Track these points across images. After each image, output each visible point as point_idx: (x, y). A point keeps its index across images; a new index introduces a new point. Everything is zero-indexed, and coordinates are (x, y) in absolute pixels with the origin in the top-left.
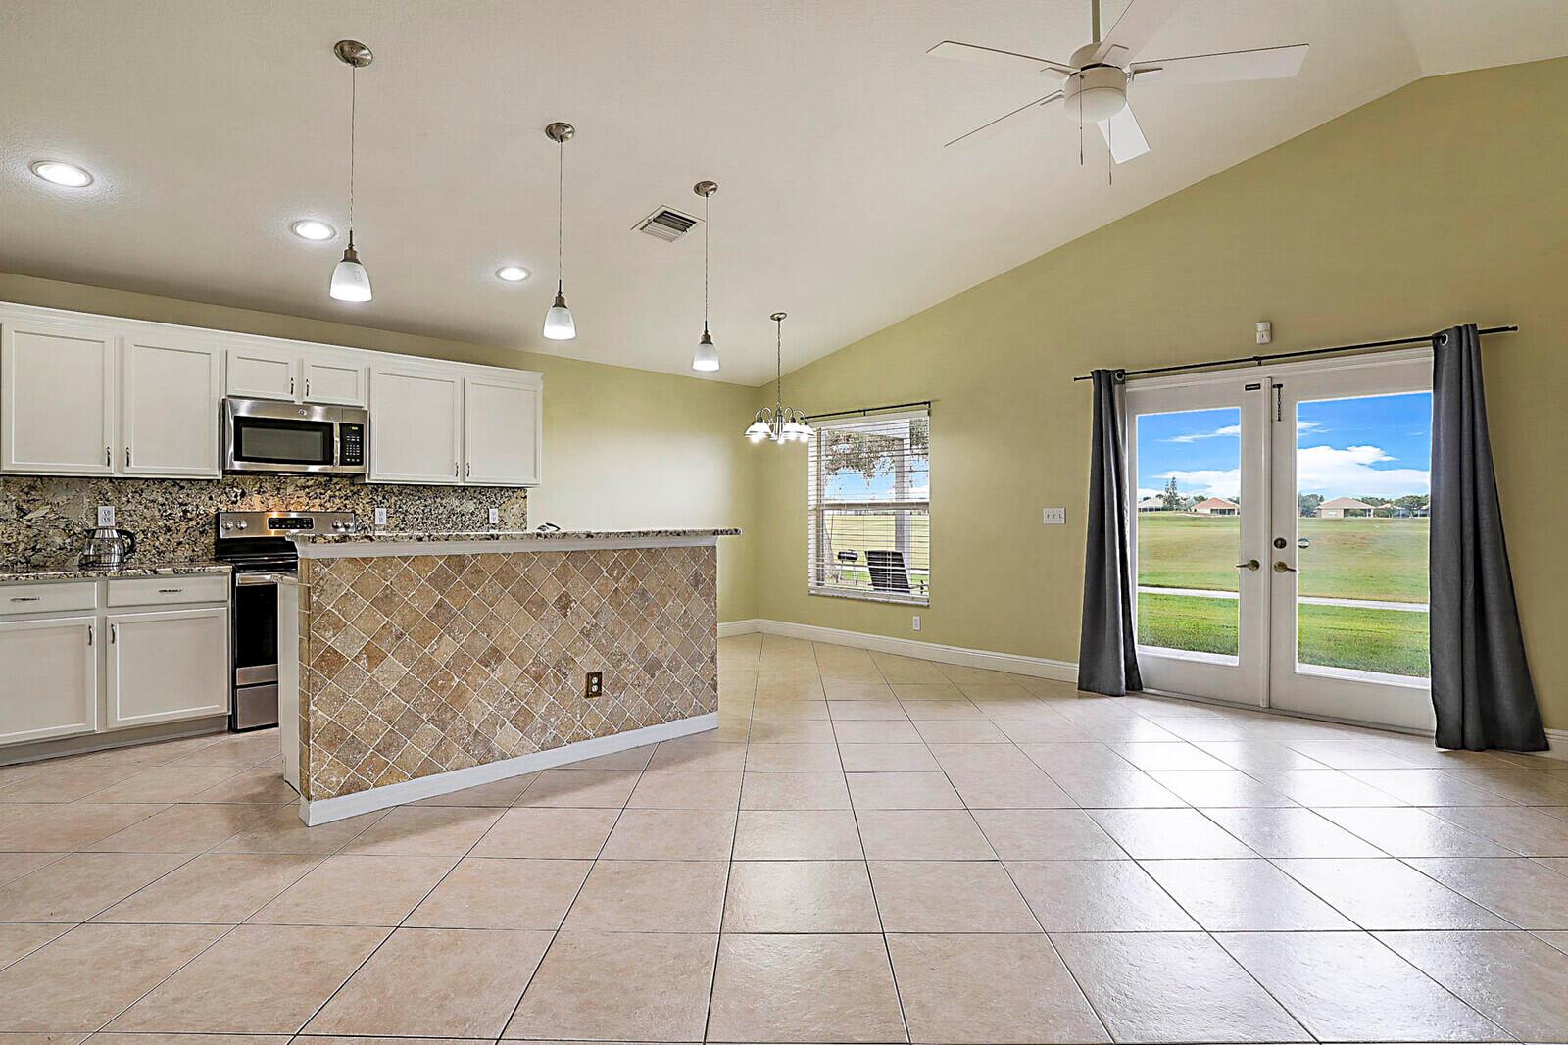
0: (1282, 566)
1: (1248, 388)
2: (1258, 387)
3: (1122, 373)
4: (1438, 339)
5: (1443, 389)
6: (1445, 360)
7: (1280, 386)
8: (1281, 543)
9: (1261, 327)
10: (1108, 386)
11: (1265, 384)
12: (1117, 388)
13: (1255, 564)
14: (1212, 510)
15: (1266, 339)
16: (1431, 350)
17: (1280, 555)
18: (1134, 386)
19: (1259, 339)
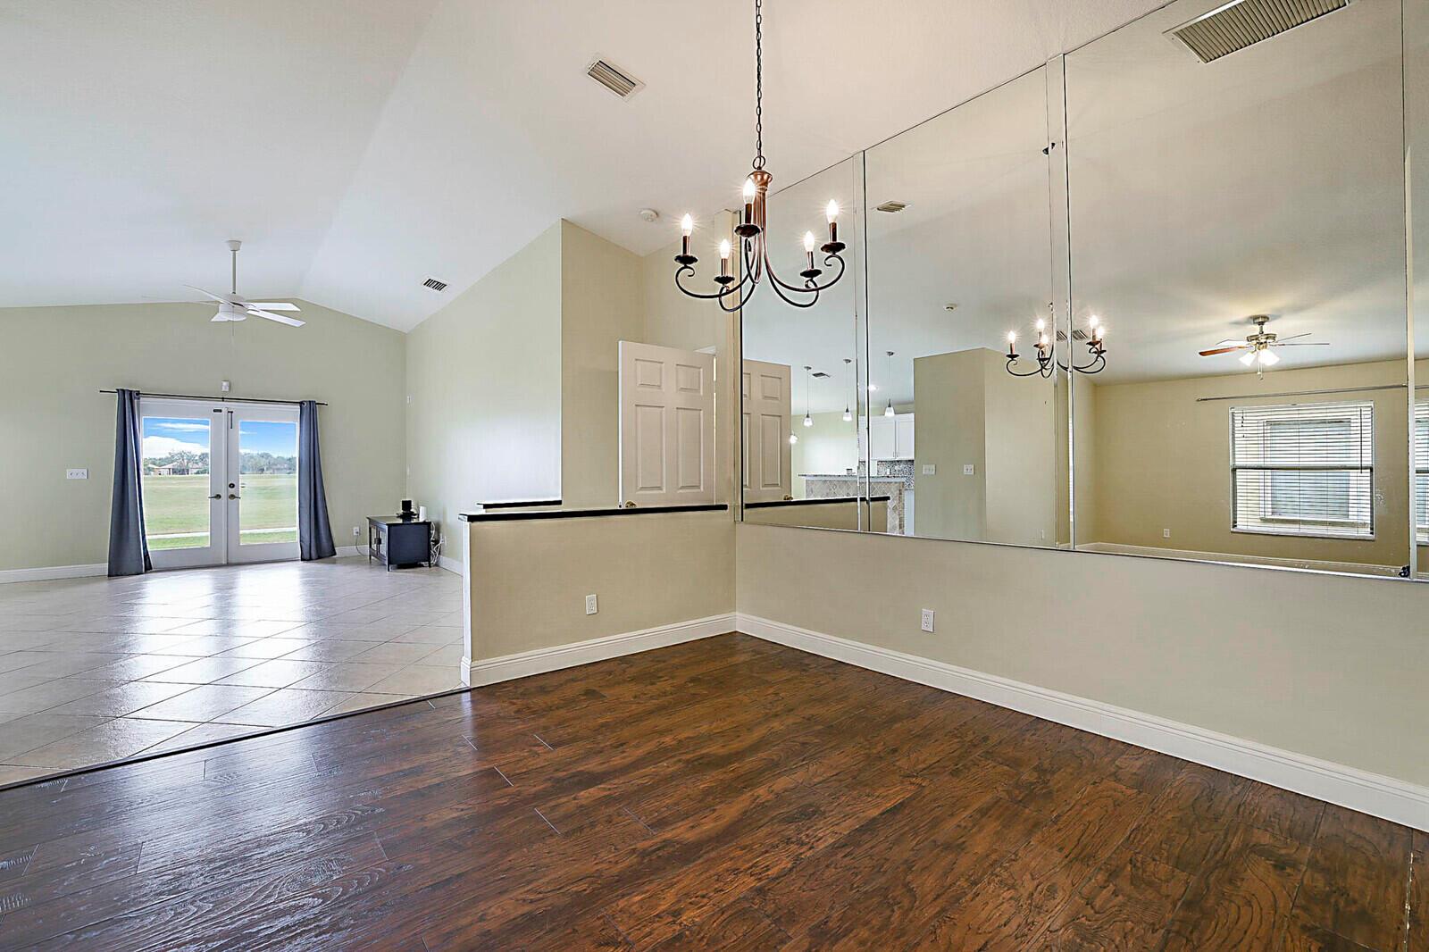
1: (214, 411)
2: (221, 411)
3: (138, 393)
4: (301, 403)
5: (304, 417)
6: (304, 414)
7: (232, 412)
8: (232, 486)
9: (225, 384)
10: (128, 401)
11: (224, 410)
12: (135, 400)
13: (218, 496)
15: (227, 390)
16: (299, 407)
17: (232, 491)
18: (145, 400)
19: (223, 389)
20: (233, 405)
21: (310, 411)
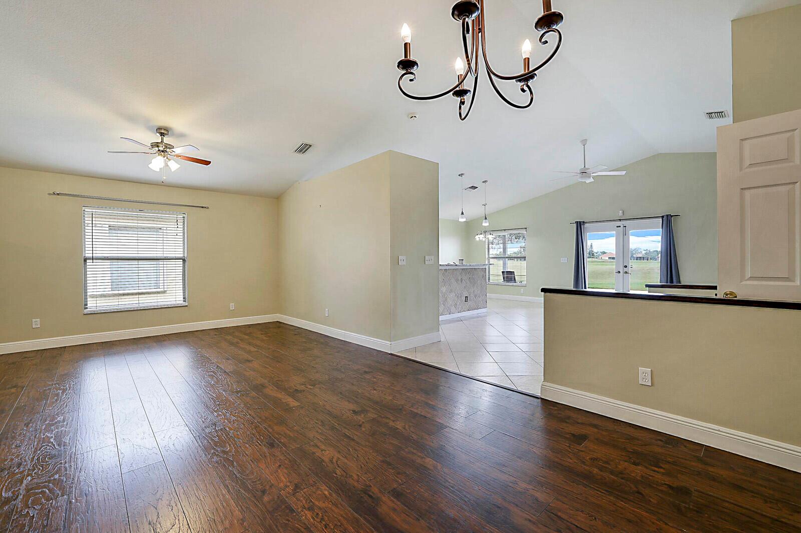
0: (626, 272)
1: (617, 227)
2: (620, 226)
3: (584, 222)
4: (663, 217)
6: (664, 223)
7: (625, 227)
8: (626, 267)
9: (620, 212)
10: (580, 225)
11: (622, 226)
12: (582, 226)
13: (619, 272)
14: (609, 258)
15: (622, 215)
16: (661, 219)
17: (626, 269)
18: (586, 225)
19: (620, 215)
20: (625, 223)
21: (668, 221)
